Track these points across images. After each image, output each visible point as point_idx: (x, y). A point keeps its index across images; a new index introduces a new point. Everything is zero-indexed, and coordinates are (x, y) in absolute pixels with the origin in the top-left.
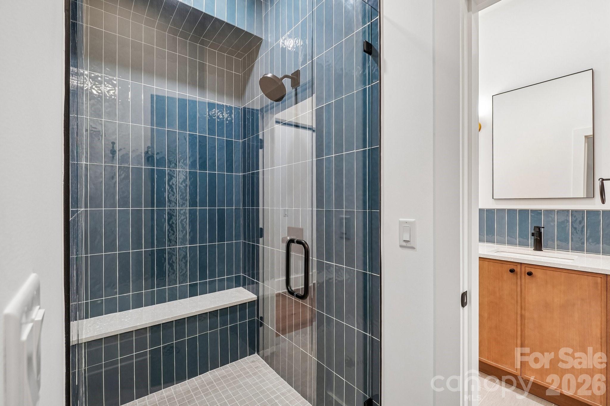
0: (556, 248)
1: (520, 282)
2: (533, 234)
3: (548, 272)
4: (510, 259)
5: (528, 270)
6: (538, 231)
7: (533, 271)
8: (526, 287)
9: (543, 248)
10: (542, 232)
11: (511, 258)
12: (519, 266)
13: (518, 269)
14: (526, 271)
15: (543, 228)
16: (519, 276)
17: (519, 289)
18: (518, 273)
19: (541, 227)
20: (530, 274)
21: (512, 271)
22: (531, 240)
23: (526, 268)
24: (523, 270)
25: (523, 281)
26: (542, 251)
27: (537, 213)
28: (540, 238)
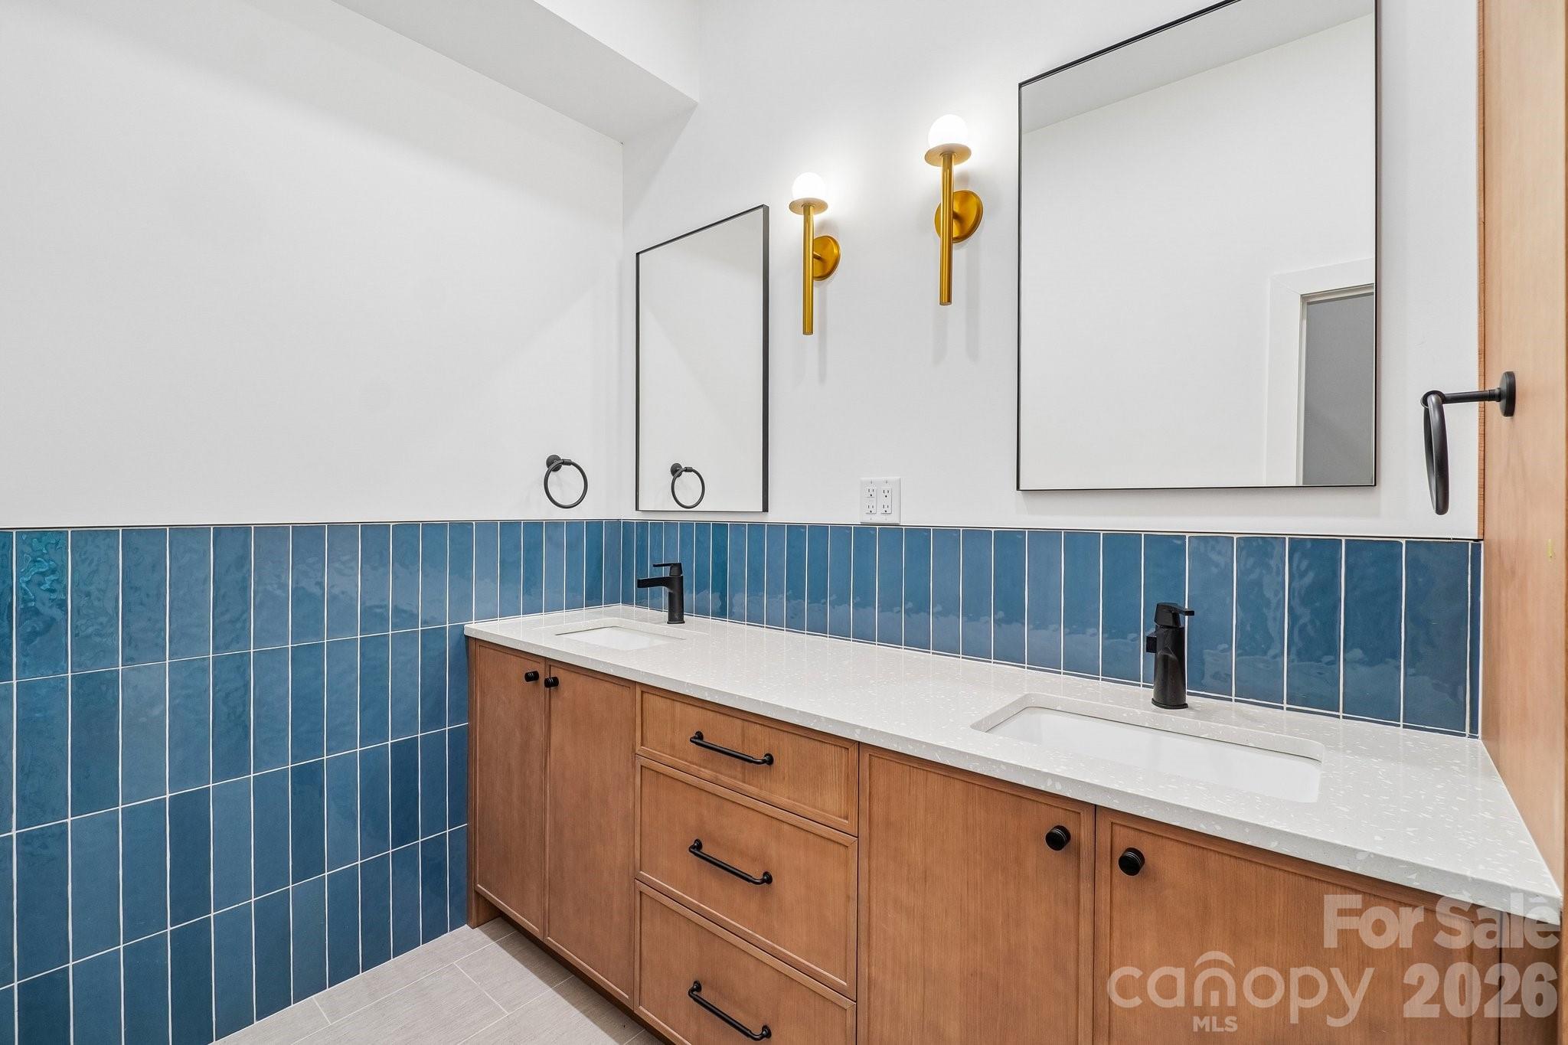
0: (1234, 694)
1: (1090, 895)
2: (1151, 645)
3: (1213, 861)
4: (1050, 782)
5: (1125, 839)
6: (1171, 623)
7: (1146, 846)
8: (1116, 924)
9: (1187, 690)
10: (1184, 628)
11: (1056, 778)
12: (1086, 820)
13: (1082, 831)
14: (1117, 840)
15: (1191, 613)
16: (1086, 868)
17: (1085, 930)
18: (1084, 853)
19: (1181, 612)
20: (1132, 864)
21: (1058, 840)
22: (1145, 662)
23: (1117, 828)
24: (1104, 837)
25: (1104, 892)
26: (1185, 706)
27: (1167, 546)
28: (1176, 655)
